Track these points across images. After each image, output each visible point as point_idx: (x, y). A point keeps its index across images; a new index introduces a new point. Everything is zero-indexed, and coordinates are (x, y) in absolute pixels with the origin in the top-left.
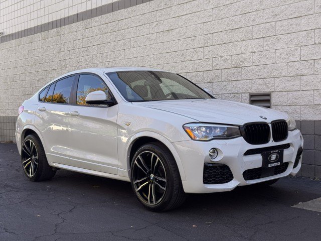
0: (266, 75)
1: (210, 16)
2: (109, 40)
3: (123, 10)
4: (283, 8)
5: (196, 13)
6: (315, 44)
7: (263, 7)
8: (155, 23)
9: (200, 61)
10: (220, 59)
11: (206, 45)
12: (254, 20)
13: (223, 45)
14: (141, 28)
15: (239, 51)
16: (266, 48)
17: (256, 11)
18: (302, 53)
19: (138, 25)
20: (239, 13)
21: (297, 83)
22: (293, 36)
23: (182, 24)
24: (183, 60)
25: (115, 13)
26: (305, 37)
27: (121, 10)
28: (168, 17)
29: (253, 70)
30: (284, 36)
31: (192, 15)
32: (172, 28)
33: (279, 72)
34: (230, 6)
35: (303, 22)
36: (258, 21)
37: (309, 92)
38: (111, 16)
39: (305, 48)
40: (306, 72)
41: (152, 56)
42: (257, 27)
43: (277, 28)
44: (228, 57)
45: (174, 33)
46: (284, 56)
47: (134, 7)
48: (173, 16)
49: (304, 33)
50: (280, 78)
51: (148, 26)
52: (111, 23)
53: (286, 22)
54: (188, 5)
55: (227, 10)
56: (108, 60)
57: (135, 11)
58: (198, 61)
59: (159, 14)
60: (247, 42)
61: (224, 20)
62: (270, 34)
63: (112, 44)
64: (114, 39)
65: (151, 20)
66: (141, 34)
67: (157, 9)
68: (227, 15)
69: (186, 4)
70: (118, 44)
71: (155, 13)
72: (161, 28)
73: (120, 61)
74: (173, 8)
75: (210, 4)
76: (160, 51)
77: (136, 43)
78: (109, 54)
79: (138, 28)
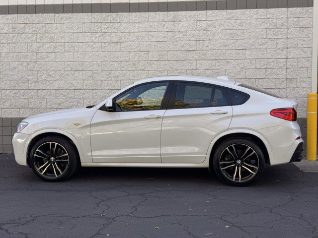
1: (165, 37)
2: (29, 41)
3: (53, 14)
4: (232, 41)
5: (150, 33)
6: (256, 68)
7: (215, 38)
8: (100, 34)
10: (175, 71)
11: (161, 59)
12: (207, 46)
13: (178, 62)
14: (80, 35)
15: (193, 67)
16: (218, 68)
17: (209, 40)
18: (247, 74)
19: (75, 31)
20: (193, 39)
22: (240, 62)
23: (134, 39)
24: (134, 69)
25: (40, 15)
26: (249, 63)
27: (50, 14)
28: (116, 31)
30: (232, 61)
31: (145, 33)
32: (121, 41)
34: (184, 33)
35: (247, 53)
36: (210, 47)
39: (249, 70)
41: (95, 63)
42: (210, 52)
43: (227, 55)
44: (183, 71)
45: (123, 45)
46: (232, 74)
47: (69, 15)
48: (123, 31)
49: (248, 61)
51: (90, 35)
52: (34, 25)
53: (234, 52)
54: (141, 25)
55: (181, 35)
56: (28, 60)
57: (71, 18)
58: (152, 72)
59: (104, 26)
60: (201, 62)
61: (179, 42)
62: (222, 58)
63: (35, 45)
64: (38, 41)
65: (93, 30)
66: (80, 41)
67: (102, 21)
68: (182, 39)
69: (138, 24)
70: (44, 46)
71: (100, 24)
72: (107, 39)
73: (47, 63)
74: (123, 24)
75: (165, 27)
76: (106, 59)
77: (72, 48)
78: (30, 54)
79: (75, 35)
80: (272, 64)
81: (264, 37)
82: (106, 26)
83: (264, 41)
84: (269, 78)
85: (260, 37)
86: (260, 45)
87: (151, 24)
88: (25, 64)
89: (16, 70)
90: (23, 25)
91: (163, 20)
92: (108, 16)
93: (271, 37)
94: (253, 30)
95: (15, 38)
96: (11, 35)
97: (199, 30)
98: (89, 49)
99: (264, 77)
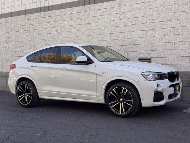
0: (148, 49)
1: (115, 17)
2: (46, 27)
3: (56, 10)
4: (157, 16)
5: (106, 16)
6: (175, 34)
7: (146, 15)
8: (79, 20)
9: (108, 41)
10: (121, 40)
11: (112, 32)
12: (140, 21)
13: (123, 33)
14: (69, 21)
15: (132, 36)
16: (148, 36)
17: (142, 16)
18: (168, 39)
19: (67, 19)
20: (132, 17)
21: (165, 53)
22: (163, 30)
23: (97, 20)
24: (97, 40)
25: (50, 12)
26: (169, 31)
27: (55, 11)
28: (88, 17)
29: (141, 46)
30: (158, 30)
31: (103, 16)
32: (90, 22)
33: (155, 48)
34: (127, 13)
35: (168, 23)
36: (143, 22)
37: (172, 58)
38: (47, 13)
39: (170, 36)
40: (170, 48)
41: (77, 37)
42: (143, 25)
43: (154, 26)
44: (126, 39)
45: (91, 25)
46: (158, 40)
47: (64, 9)
48: (91, 16)
49: (169, 29)
50: (156, 51)
51: (74, 20)
52: (48, 18)
53: (159, 23)
54: (101, 11)
55: (125, 15)
56: (45, 38)
57: (65, 12)
58: (107, 41)
59: (81, 14)
60: (137, 32)
61: (123, 20)
62: (150, 29)
63: (48, 29)
64: (50, 27)
65: (76, 17)
66: (69, 25)
67: (80, 11)
68: (125, 18)
69: (99, 10)
70: (53, 30)
71: (79, 13)
72: (83, 22)
73: (54, 39)
74: (91, 12)
75: (115, 11)
76: (82, 35)
77: (66, 30)
78: (46, 35)
79: (67, 21)
80: (187, 30)
81: (181, 10)
82: (82, 14)
83: (180, 13)
84: (184, 41)
85: (177, 11)
86: (178, 17)
87: (106, 10)
88: (44, 41)
89: (40, 44)
90: (43, 19)
91: (114, 6)
92: (83, 8)
93: (185, 10)
94: (172, 6)
95: (40, 26)
96: (38, 25)
97: (135, 10)
98: (74, 30)
99: (181, 41)
